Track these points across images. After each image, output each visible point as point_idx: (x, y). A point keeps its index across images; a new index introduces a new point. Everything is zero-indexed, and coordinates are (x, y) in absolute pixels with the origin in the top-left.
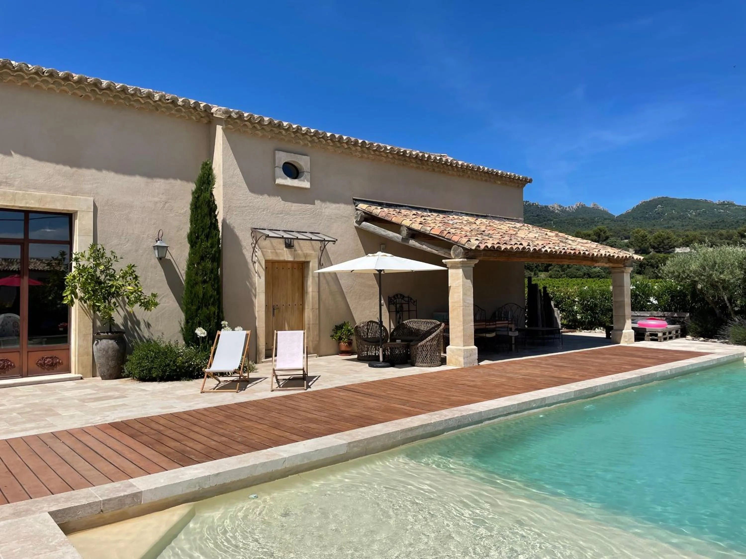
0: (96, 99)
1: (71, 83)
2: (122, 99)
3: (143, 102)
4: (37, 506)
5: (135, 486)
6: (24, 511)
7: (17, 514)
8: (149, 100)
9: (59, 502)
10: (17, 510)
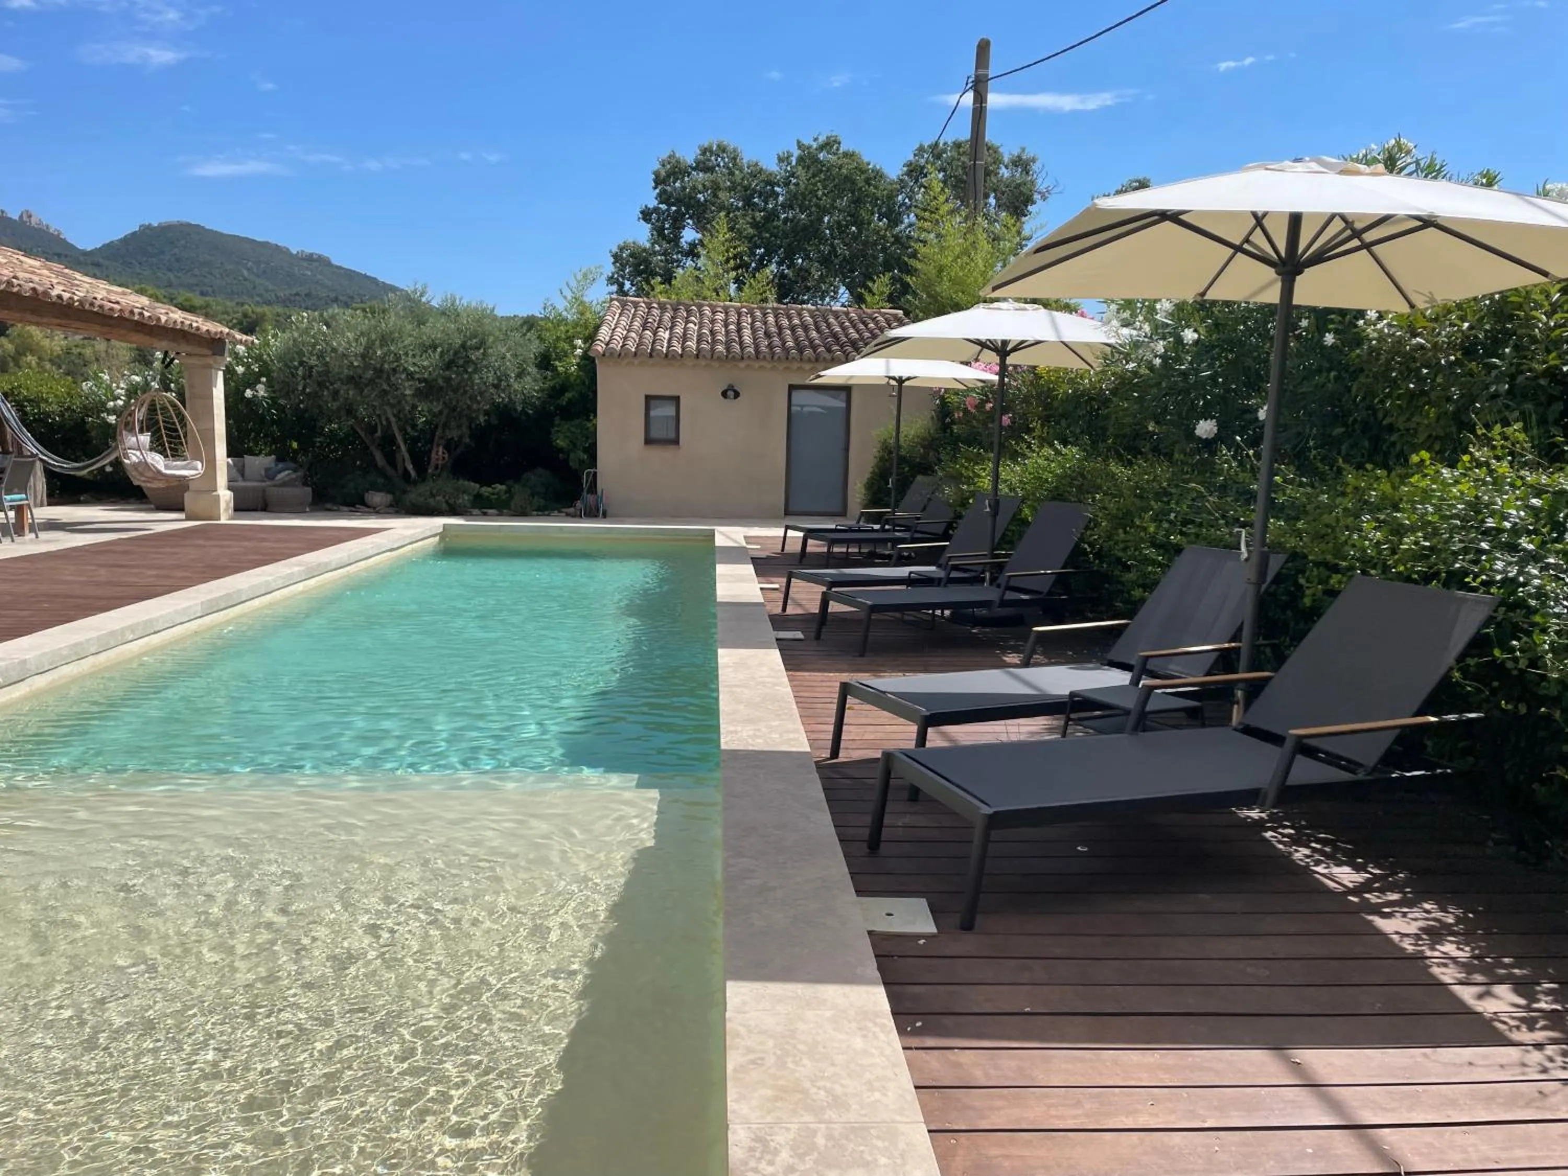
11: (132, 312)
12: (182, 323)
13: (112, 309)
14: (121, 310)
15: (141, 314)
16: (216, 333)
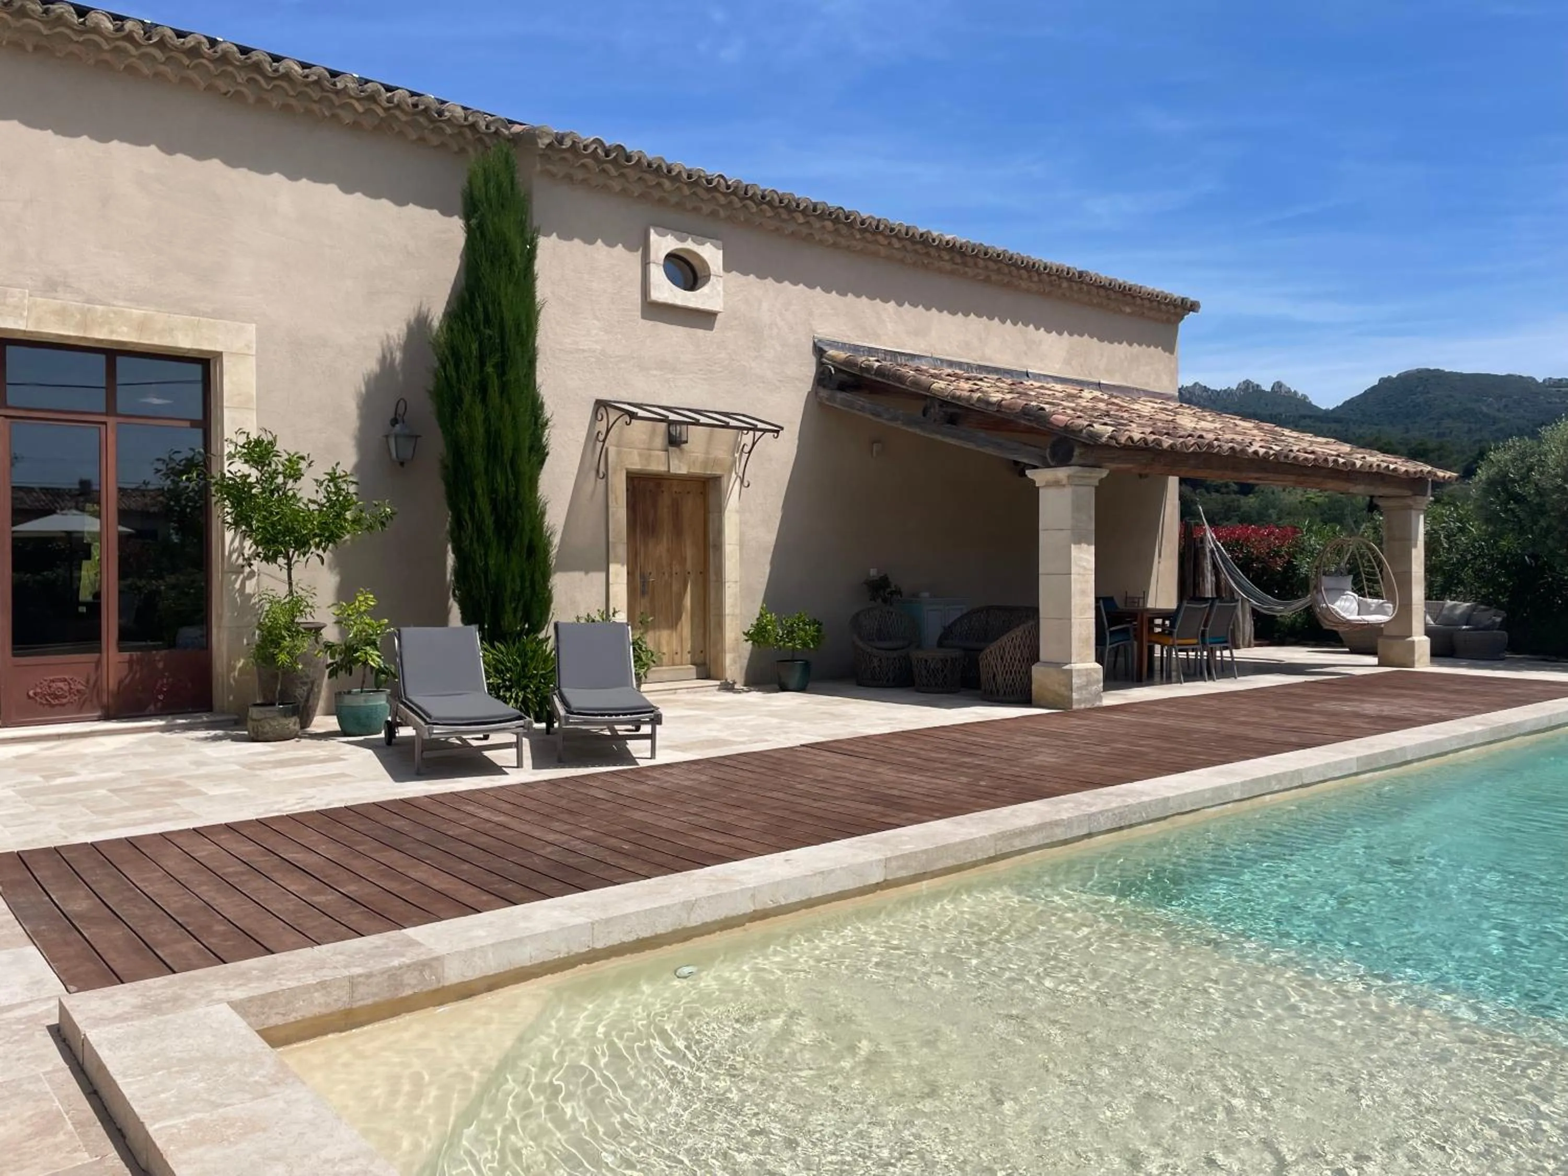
0: (260, 100)
1: (205, 61)
2: (315, 102)
3: (360, 109)
4: (200, 987)
5: (419, 944)
6: (168, 1001)
7: (153, 1008)
8: (374, 106)
9: (250, 980)
10: (149, 998)
11: (1326, 460)
12: (1379, 466)
13: (1306, 459)
14: (1315, 460)
15: (1336, 461)
16: (1415, 473)
